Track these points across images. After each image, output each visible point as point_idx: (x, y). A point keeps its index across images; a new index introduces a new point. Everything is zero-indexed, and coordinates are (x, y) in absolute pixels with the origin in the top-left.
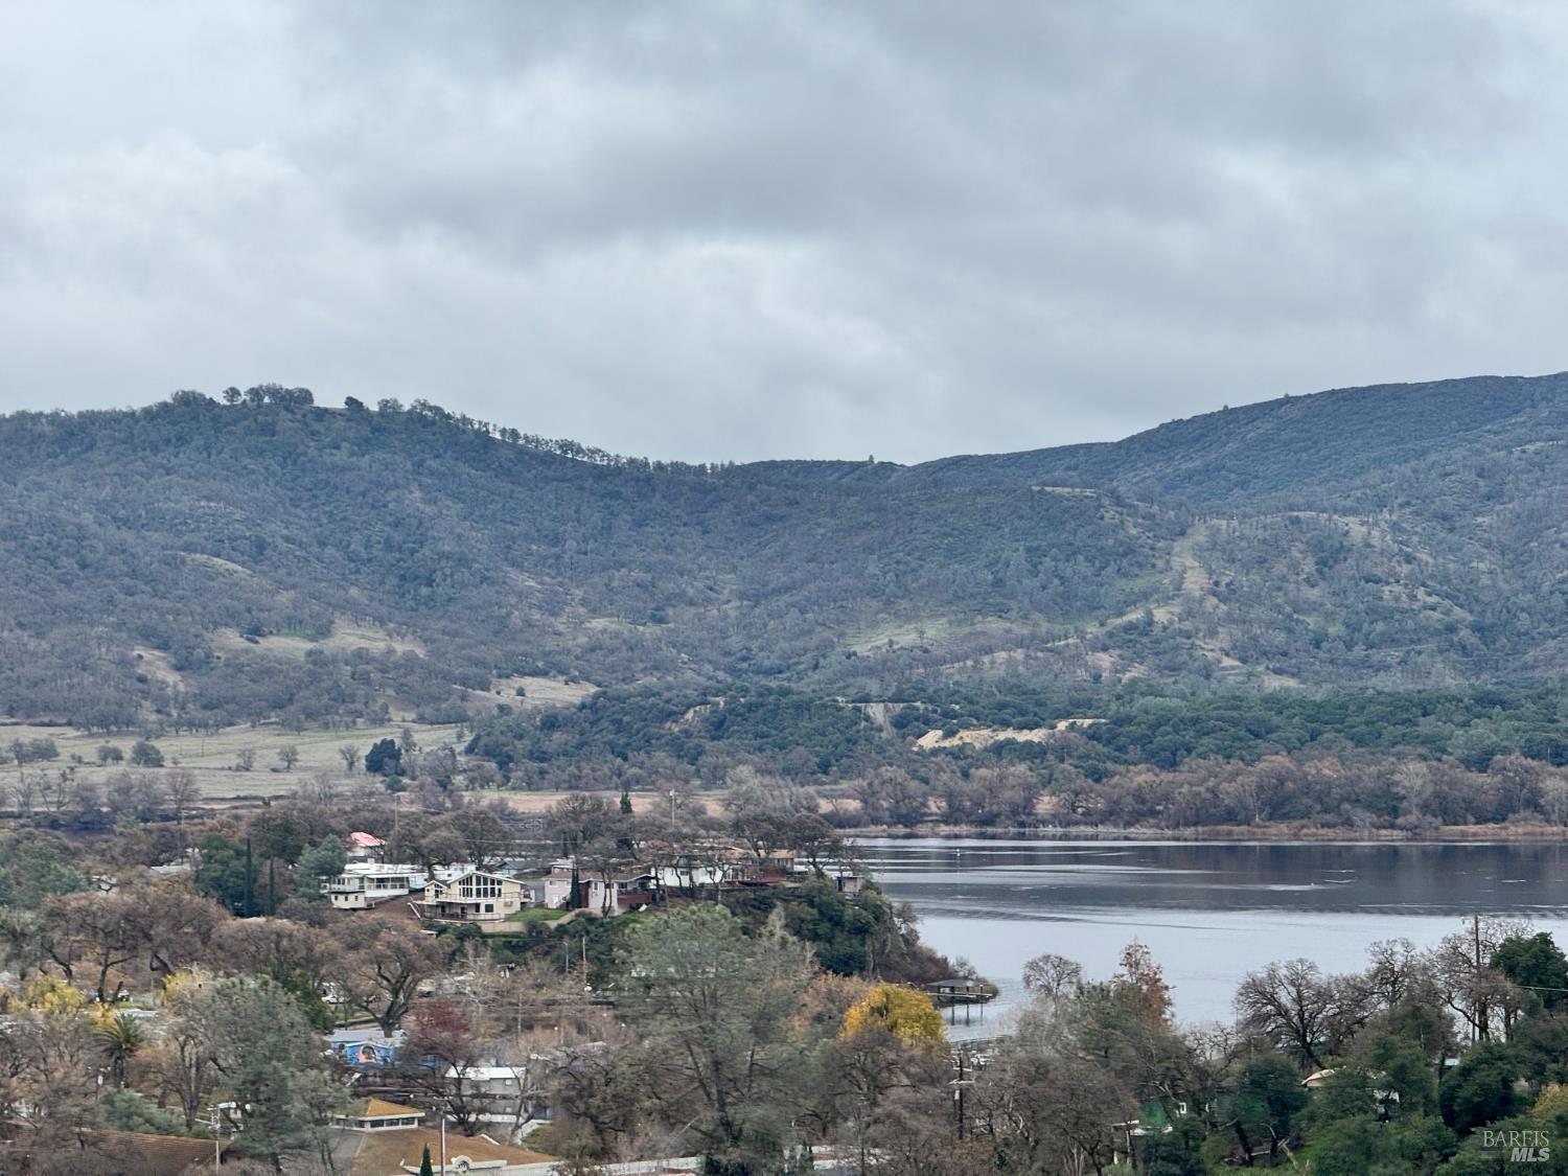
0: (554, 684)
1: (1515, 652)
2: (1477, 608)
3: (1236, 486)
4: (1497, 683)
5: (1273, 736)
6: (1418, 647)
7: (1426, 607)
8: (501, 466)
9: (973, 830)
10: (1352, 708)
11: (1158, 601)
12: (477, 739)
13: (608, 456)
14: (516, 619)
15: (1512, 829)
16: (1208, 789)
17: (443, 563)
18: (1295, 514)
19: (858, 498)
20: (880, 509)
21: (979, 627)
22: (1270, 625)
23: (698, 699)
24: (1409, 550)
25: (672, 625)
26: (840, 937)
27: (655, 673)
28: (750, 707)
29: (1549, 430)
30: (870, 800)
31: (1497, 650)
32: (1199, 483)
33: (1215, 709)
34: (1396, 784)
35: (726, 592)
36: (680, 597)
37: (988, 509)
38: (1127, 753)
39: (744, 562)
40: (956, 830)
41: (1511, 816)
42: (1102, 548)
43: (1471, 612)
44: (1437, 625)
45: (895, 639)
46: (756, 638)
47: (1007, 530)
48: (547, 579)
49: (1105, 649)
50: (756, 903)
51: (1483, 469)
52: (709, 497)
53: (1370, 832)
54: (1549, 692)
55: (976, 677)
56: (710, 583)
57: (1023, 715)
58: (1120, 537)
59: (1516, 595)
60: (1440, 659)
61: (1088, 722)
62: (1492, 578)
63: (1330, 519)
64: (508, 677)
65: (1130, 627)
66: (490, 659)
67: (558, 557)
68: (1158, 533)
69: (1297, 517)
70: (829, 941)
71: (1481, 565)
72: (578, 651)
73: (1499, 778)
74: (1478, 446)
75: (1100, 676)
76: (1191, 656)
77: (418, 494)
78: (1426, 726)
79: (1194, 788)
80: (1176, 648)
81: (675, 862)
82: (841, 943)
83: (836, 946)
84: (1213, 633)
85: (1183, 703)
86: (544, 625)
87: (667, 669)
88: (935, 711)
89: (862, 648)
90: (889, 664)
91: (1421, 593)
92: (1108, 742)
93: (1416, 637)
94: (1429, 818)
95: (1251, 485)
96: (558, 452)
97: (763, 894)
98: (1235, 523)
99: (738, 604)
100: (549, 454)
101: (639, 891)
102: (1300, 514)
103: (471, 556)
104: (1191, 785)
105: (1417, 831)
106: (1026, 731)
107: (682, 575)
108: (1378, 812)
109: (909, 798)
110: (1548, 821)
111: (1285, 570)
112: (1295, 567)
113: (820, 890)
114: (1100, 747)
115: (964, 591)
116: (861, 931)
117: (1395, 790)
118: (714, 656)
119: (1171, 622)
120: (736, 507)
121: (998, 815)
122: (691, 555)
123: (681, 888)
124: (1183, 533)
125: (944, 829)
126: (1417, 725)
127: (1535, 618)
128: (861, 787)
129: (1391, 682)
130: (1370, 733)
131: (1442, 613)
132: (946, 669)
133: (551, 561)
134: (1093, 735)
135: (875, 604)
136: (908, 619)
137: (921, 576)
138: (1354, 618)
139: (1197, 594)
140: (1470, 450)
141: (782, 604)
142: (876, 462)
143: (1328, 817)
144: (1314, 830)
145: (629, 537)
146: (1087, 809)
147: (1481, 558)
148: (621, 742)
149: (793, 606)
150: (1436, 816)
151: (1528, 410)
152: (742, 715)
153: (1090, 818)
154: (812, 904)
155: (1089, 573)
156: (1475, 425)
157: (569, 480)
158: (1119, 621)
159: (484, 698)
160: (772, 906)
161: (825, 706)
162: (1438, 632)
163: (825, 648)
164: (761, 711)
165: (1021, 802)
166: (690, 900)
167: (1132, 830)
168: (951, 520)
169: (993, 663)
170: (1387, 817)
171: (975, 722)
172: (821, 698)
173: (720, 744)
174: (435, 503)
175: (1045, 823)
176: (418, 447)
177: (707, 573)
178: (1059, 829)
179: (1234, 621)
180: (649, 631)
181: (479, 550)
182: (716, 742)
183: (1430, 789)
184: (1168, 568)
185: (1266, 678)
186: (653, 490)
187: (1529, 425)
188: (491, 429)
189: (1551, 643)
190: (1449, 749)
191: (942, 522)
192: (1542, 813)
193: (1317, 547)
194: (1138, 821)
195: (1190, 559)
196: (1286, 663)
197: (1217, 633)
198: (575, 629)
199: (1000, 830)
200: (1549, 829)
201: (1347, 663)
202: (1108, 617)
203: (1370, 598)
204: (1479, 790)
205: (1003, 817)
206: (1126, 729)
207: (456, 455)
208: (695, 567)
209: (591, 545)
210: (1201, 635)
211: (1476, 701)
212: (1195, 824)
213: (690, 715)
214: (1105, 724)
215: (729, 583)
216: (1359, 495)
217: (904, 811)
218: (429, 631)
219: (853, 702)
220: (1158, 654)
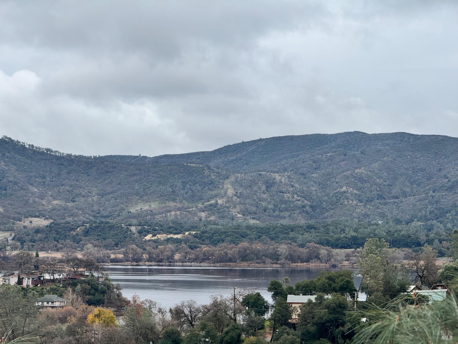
0: (41, 220)
1: (322, 213)
2: (311, 201)
3: (245, 164)
4: (315, 222)
5: (248, 237)
6: (294, 212)
7: (297, 200)
8: (28, 155)
9: (156, 264)
10: (271, 229)
11: (219, 198)
12: (15, 236)
13: (60, 153)
14: (31, 201)
15: (311, 264)
16: (224, 252)
17: (10, 184)
18: (260, 173)
19: (133, 166)
20: (140, 170)
21: (167, 205)
22: (252, 205)
23: (81, 225)
24: (293, 183)
25: (77, 203)
26: (97, 294)
27: (71, 217)
28: (96, 227)
29: (334, 150)
30: (126, 254)
31: (316, 213)
32: (235, 163)
33: (232, 229)
34: (278, 251)
35: (94, 193)
36: (80, 195)
37: (171, 170)
38: (205, 242)
39: (99, 185)
40: (151, 263)
41: (311, 261)
42: (204, 182)
43: (310, 202)
44: (300, 205)
45: (142, 208)
46: (102, 207)
47: (176, 176)
48: (41, 189)
49: (203, 211)
50: (73, 284)
51: (314, 161)
52: (90, 165)
53: (270, 265)
54: (328, 225)
55: (166, 219)
56: (89, 191)
57: (176, 230)
58: (209, 179)
59: (322, 197)
60: (300, 215)
61: (194, 232)
62: (316, 192)
63: (270, 174)
64: (27, 218)
65: (211, 205)
66: (22, 212)
67: (44, 182)
68: (220, 177)
69: (261, 174)
70: (94, 295)
71: (313, 188)
72: (49, 210)
73: (308, 250)
74: (314, 154)
75: (201, 219)
76: (228, 214)
77: (3, 163)
78: (292, 235)
79: (220, 252)
80: (224, 211)
81: (49, 272)
82: (97, 296)
83: (96, 297)
84: (235, 207)
85: (222, 227)
86: (39, 202)
87: (75, 216)
88: (150, 229)
89: (133, 210)
90: (140, 215)
91: (295, 196)
92: (200, 239)
93: (293, 209)
94: (287, 261)
95: (249, 164)
96: (46, 152)
97: (75, 281)
98: (243, 175)
99: (97, 197)
100: (43, 152)
101: (38, 280)
102: (261, 173)
103: (18, 182)
104: (219, 251)
105: (284, 265)
106: (176, 235)
107: (81, 188)
108: (273, 259)
109: (137, 254)
110: (321, 262)
111: (257, 189)
112: (259, 188)
113: (92, 280)
114: (197, 240)
115: (163, 194)
116: (103, 292)
117: (278, 253)
118: (89, 212)
119: (223, 204)
120: (98, 168)
121: (163, 259)
122: (84, 183)
123: (51, 279)
124: (228, 178)
125: (147, 263)
126: (289, 234)
127: (328, 204)
128: (123, 251)
129: (285, 222)
130: (276, 236)
131: (302, 202)
132: (157, 217)
133: (42, 184)
134: (195, 236)
135: (137, 197)
136: (147, 202)
137: (151, 190)
138: (276, 203)
139: (231, 196)
140: (311, 155)
141: (110, 197)
142: (141, 156)
143: (258, 261)
144: (254, 264)
145: (66, 177)
146: (190, 257)
147: (313, 186)
148: (58, 237)
149: (113, 198)
150: (289, 261)
151: (329, 143)
152: (94, 229)
153: (190, 260)
154: (89, 284)
155: (200, 189)
156: (314, 148)
157: (48, 160)
158: (208, 203)
159: (19, 224)
160: (77, 285)
161: (118, 227)
162: (300, 208)
163: (122, 210)
164: (99, 228)
165: (170, 255)
166: (53, 283)
167: (202, 264)
168: (160, 173)
169: (171, 215)
170: (275, 261)
171: (162, 232)
172: (117, 225)
173: (87, 238)
174: (8, 166)
175: (177, 261)
176: (3, 150)
177: (88, 188)
178: (181, 263)
179: (241, 204)
180: (70, 204)
181: (20, 180)
182: (85, 237)
183: (288, 253)
184: (223, 188)
185: (250, 220)
186: (73, 163)
187: (329, 148)
188: (26, 144)
189: (332, 211)
190: (297, 241)
191: (158, 174)
192: (320, 260)
193: (266, 182)
194: (204, 261)
195: (230, 186)
196: (256, 216)
197: (236, 207)
198: (48, 204)
199: (164, 264)
200: (321, 265)
201: (273, 216)
202: (205, 202)
203: (281, 197)
204: (302, 253)
205: (165, 260)
206: (205, 234)
207: (16, 152)
208: (85, 186)
209: (54, 179)
210: (231, 207)
211: (307, 228)
212: (220, 262)
213: (78, 229)
214: (199, 233)
215: (95, 191)
216: (279, 167)
217: (136, 258)
218: (4, 204)
219: (126, 226)
220: (219, 213)
